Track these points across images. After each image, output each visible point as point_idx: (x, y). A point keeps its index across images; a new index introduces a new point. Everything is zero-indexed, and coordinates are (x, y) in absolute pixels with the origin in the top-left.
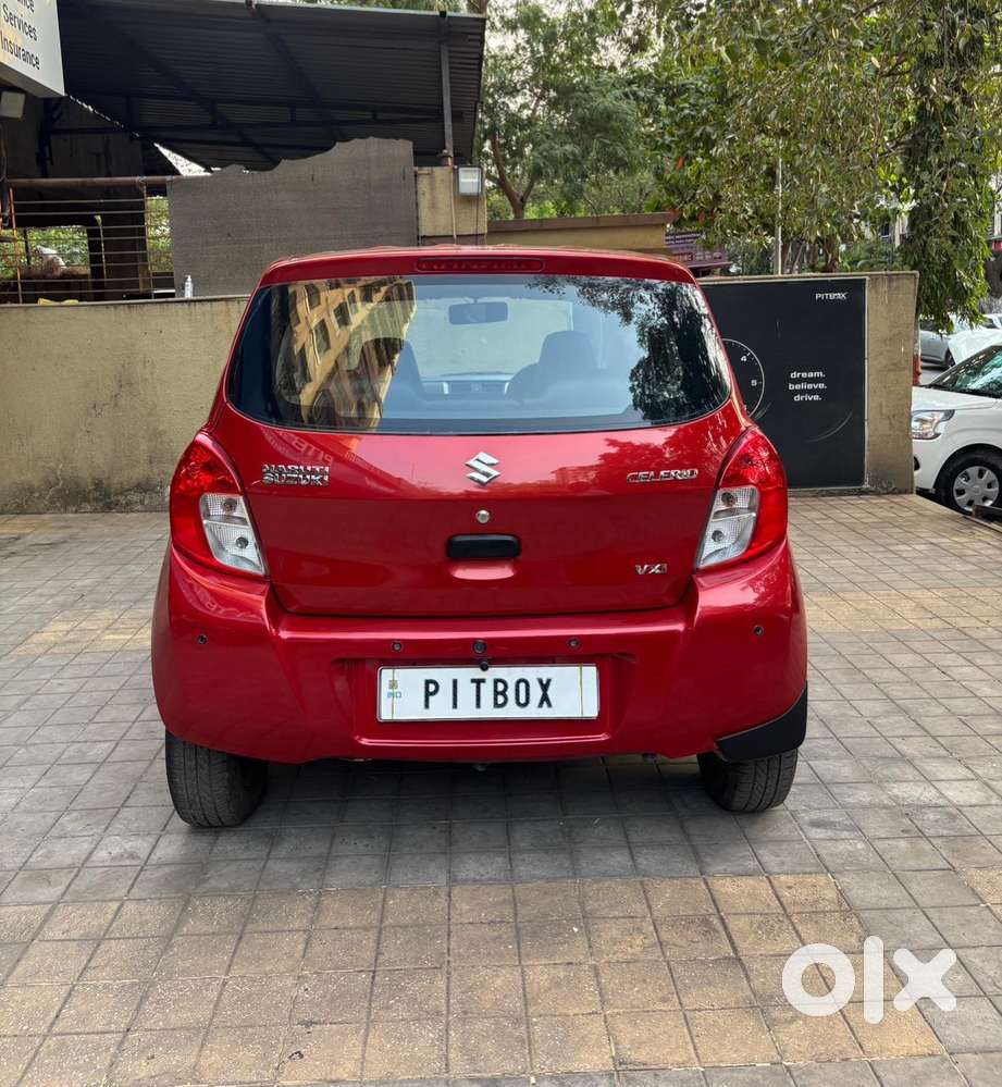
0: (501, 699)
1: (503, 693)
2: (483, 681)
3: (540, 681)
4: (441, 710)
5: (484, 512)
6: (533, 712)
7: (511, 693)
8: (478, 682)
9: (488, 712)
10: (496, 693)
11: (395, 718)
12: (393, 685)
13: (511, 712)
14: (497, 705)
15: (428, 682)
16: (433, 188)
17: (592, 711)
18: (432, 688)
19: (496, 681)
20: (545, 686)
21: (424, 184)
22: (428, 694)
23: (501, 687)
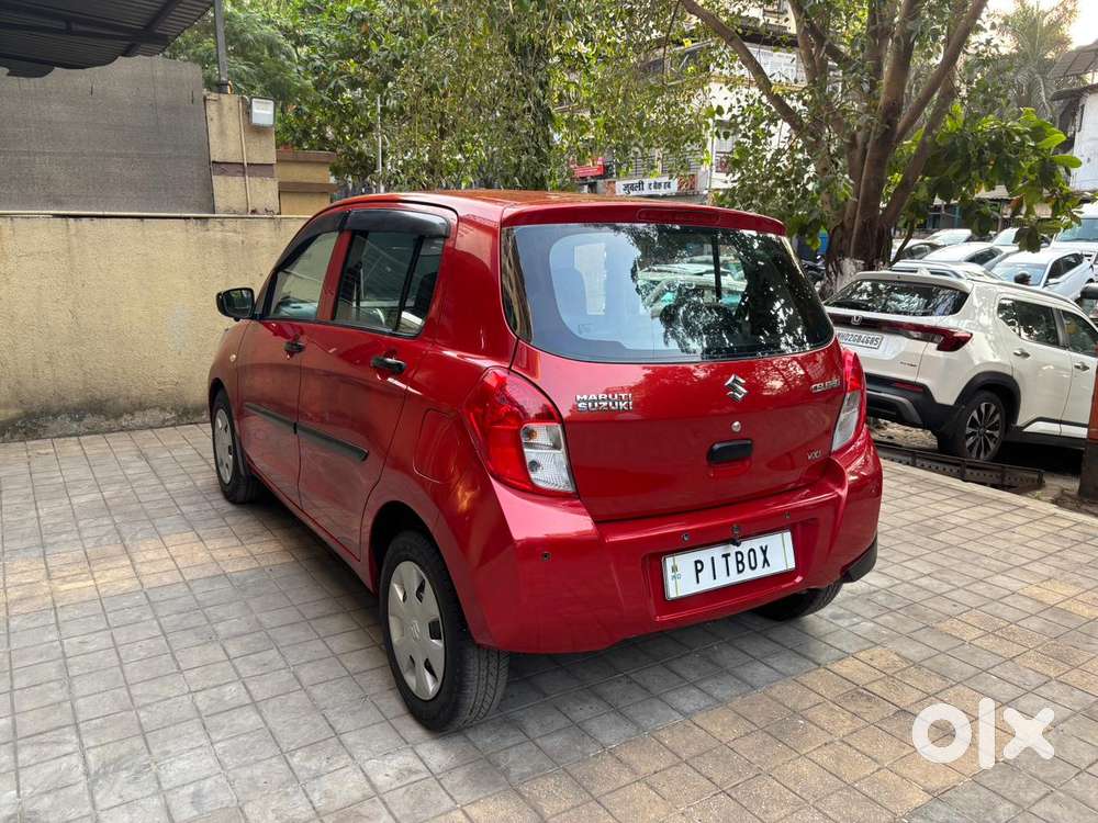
0: (741, 567)
1: (742, 562)
2: (729, 555)
3: (761, 548)
4: (707, 583)
5: (736, 424)
6: (761, 572)
7: (746, 561)
8: (726, 556)
9: (735, 578)
10: (738, 562)
11: (680, 595)
12: (674, 569)
13: (748, 575)
14: (739, 572)
15: (696, 562)
16: (221, 115)
17: (792, 565)
18: (699, 567)
19: (737, 553)
20: (764, 552)
21: (212, 109)
22: (698, 571)
23: (740, 557)
